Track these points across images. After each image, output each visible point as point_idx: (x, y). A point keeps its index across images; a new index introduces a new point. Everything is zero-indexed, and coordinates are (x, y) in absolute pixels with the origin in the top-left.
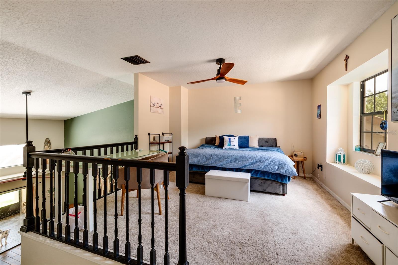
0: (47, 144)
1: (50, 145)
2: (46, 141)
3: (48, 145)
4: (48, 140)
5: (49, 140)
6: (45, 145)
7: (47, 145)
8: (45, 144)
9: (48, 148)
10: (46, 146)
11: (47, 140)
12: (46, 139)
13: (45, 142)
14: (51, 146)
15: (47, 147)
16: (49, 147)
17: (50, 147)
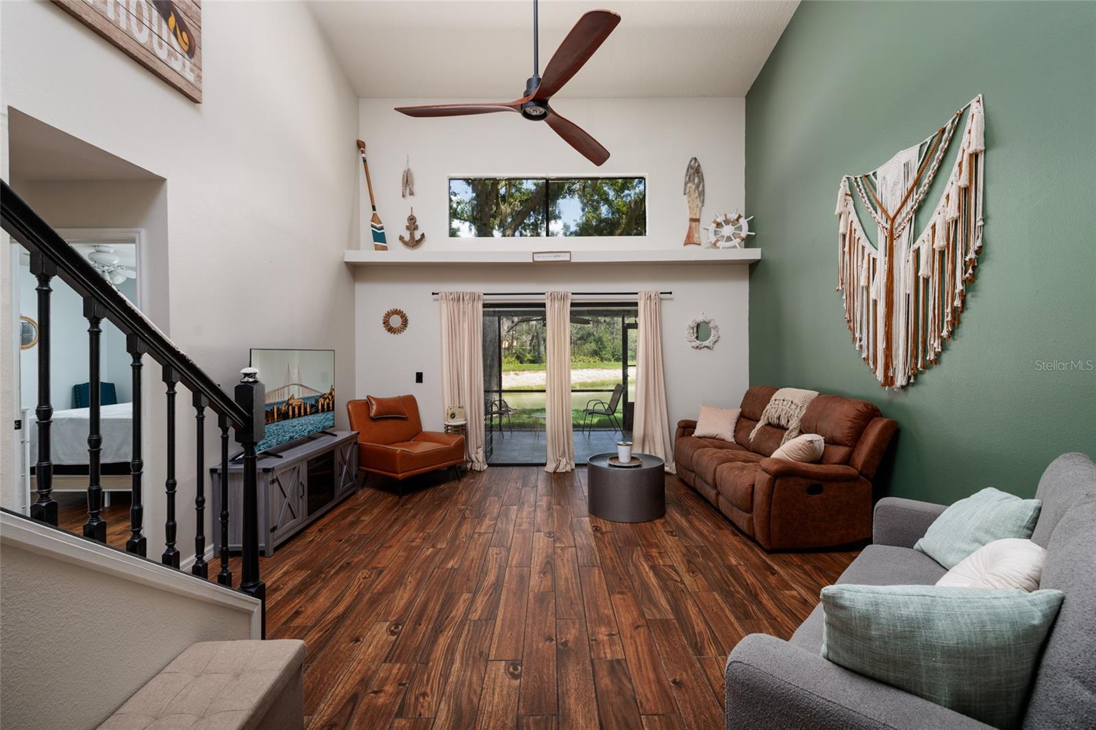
0: (692, 178)
1: (702, 180)
2: (690, 167)
3: (696, 181)
4: (695, 163)
5: (699, 165)
6: (687, 179)
7: (694, 180)
8: (686, 175)
9: (695, 191)
10: (689, 185)
11: (693, 163)
12: (691, 161)
13: (688, 171)
14: (703, 186)
15: (694, 187)
16: (698, 187)
17: (701, 189)
